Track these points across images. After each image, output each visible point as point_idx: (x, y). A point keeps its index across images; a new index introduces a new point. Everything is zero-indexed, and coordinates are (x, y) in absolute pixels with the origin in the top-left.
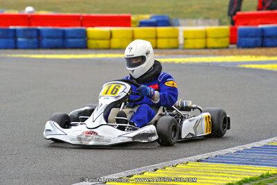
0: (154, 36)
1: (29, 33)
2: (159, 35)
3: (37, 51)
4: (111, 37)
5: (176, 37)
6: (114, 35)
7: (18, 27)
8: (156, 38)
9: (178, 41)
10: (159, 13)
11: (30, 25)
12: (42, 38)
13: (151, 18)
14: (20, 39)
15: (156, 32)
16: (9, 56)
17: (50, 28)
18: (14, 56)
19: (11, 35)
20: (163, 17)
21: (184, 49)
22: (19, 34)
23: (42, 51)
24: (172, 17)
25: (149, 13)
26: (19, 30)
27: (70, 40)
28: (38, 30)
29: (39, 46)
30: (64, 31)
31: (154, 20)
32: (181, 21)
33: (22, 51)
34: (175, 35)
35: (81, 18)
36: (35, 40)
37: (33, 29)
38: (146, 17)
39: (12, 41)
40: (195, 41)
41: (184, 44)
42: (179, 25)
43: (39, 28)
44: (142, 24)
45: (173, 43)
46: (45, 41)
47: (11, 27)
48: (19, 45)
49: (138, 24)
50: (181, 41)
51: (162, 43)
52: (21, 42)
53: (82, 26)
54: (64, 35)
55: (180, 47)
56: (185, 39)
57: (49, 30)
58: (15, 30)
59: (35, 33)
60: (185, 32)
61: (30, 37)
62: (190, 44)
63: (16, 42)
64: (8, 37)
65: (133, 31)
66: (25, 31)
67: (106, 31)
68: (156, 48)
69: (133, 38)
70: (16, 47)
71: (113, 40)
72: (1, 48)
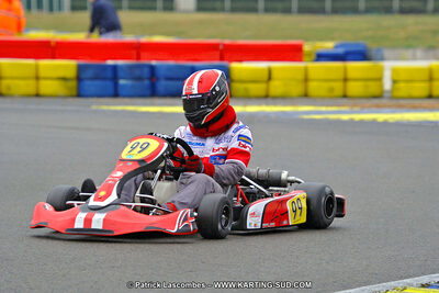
0: (341, 76)
1: (137, 73)
2: (351, 75)
3: (148, 100)
4: (270, 78)
5: (379, 79)
6: (274, 74)
7: (120, 62)
8: (346, 80)
9: (382, 86)
10: (349, 39)
11: (138, 58)
12: (158, 79)
13: (336, 47)
14: (122, 82)
15: (345, 69)
16: (105, 108)
17: (171, 63)
18: (113, 108)
19: (109, 74)
20: (357, 45)
21: (392, 98)
22: (120, 73)
23: (157, 100)
24: (371, 46)
25: (332, 39)
26: (122, 67)
28: (152, 68)
29: (152, 92)
30: (193, 69)
31: (341, 51)
32: (387, 53)
33: (126, 100)
34: (374, 75)
35: (221, 47)
36: (147, 82)
37: (144, 66)
38: (328, 46)
39: (109, 84)
40: (410, 85)
42: (382, 59)
43: (154, 63)
44: (321, 57)
45: (373, 88)
46: (162, 85)
47: (110, 62)
48: (121, 91)
49: (314, 57)
50: (387, 85)
51: (355, 88)
52: (124, 86)
53: (222, 59)
55: (386, 95)
56: (394, 82)
57: (169, 68)
58: (115, 68)
59: (146, 72)
60: (394, 71)
61: (139, 79)
62: (403, 89)
63: (116, 85)
64: (104, 79)
65: (306, 70)
66: (131, 67)
67: (263, 70)
68: (345, 96)
69: (306, 80)
70: (116, 95)
71: (272, 84)
72: (93, 96)
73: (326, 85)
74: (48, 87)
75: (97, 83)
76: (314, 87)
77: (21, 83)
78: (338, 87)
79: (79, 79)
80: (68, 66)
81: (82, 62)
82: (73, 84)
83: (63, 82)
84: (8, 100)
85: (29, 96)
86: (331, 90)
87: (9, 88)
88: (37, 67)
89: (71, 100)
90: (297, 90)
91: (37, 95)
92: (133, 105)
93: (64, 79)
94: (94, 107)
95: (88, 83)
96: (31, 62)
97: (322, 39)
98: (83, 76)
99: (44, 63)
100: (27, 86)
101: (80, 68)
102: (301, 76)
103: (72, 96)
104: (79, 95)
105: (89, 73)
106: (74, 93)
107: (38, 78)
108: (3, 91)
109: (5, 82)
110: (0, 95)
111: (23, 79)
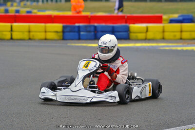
0: (179, 30)
1: (88, 29)
2: (183, 29)
3: (93, 41)
4: (147, 31)
6: (149, 29)
7: (81, 25)
8: (181, 31)
10: (185, 13)
11: (90, 23)
12: (98, 32)
13: (179, 17)
14: (82, 33)
15: (181, 27)
16: (73, 45)
17: (104, 24)
18: (77, 45)
19: (76, 30)
20: (188, 16)
22: (81, 29)
23: (97, 41)
25: (177, 13)
26: (82, 27)
27: (117, 34)
28: (95, 27)
30: (113, 27)
31: (181, 18)
33: (83, 41)
35: (126, 17)
36: (93, 33)
37: (91, 26)
38: (175, 16)
39: (76, 34)
43: (96, 24)
44: (172, 21)
46: (100, 34)
47: (77, 25)
48: (81, 37)
49: (168, 21)
51: (185, 35)
52: (83, 35)
53: (126, 23)
54: (113, 30)
57: (102, 27)
58: (79, 27)
59: (92, 29)
61: (89, 31)
63: (79, 35)
64: (74, 32)
65: (164, 27)
66: (86, 27)
67: (144, 27)
68: (181, 39)
69: (164, 32)
70: (79, 39)
71: (148, 33)
72: (69, 39)
73: (173, 34)
74: (50, 36)
75: (71, 33)
76: (167, 35)
77: (38, 34)
78: (178, 35)
79: (63, 32)
80: (58, 27)
81: (64, 24)
82: (61, 34)
84: (32, 41)
85: (42, 40)
86: (175, 36)
87: (33, 36)
88: (45, 27)
89: (59, 41)
90: (159, 36)
91: (46, 39)
92: (86, 43)
93: (57, 32)
94: (69, 44)
95: (67, 34)
96: (43, 25)
97: (173, 13)
98: (65, 30)
99: (49, 25)
100: (41, 35)
101: (64, 27)
102: (161, 30)
103: (60, 40)
104: (64, 39)
105: (68, 29)
106: (61, 38)
107: (46, 32)
108: (31, 37)
109: (32, 34)
110: (30, 39)
111: (39, 32)
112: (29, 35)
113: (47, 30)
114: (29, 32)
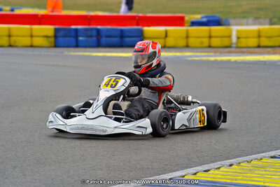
0: (207, 35)
1: (89, 33)
2: (213, 34)
3: (96, 49)
4: (166, 36)
5: (230, 37)
6: (169, 34)
7: (79, 27)
8: (210, 37)
9: (231, 40)
10: (209, 13)
11: (89, 25)
12: (101, 37)
13: (202, 18)
14: (81, 38)
15: (210, 31)
16: (72, 53)
17: (109, 27)
19: (73, 34)
20: (214, 17)
21: (237, 47)
22: (79, 34)
23: (101, 49)
25: (199, 13)
26: (80, 30)
27: (128, 39)
28: (98, 31)
29: (99, 45)
30: (122, 31)
31: (205, 20)
32: (231, 21)
33: (83, 49)
34: (226, 34)
35: (137, 18)
36: (95, 39)
37: (93, 29)
38: (197, 17)
39: (73, 40)
40: (247, 39)
41: (237, 43)
42: (229, 25)
43: (99, 27)
44: (194, 24)
45: (226, 42)
46: (104, 40)
47: (73, 27)
48: (80, 44)
49: (189, 24)
50: (234, 39)
51: (215, 42)
52: (82, 41)
53: (138, 25)
54: (122, 34)
55: (233, 46)
56: (238, 38)
57: (108, 30)
58: (76, 30)
59: (94, 33)
60: (238, 31)
61: (90, 36)
62: (243, 42)
63: (77, 40)
64: (70, 37)
65: (187, 31)
66: (85, 30)
67: (162, 31)
68: (210, 47)
69: (187, 37)
70: (77, 46)
71: (167, 39)
72: (64, 47)
73: (199, 40)
74: (37, 41)
75: (66, 39)
76: (192, 41)
77: (22, 39)
78: (206, 41)
79: (55, 37)
80: (49, 29)
81: (57, 27)
82: (53, 39)
83: (46, 39)
84: (14, 50)
85: (27, 47)
86: (202, 43)
87: (15, 42)
88: (31, 29)
89: (51, 49)
90: (182, 43)
91: (32, 46)
93: (47, 37)
94: (66, 53)
95: (61, 39)
96: (28, 26)
97: (195, 13)
98: (58, 35)
99: (36, 27)
100: (27, 41)
101: (56, 30)
102: (184, 35)
103: (52, 47)
104: (56, 46)
105: (62, 33)
106: (53, 45)
107: (32, 36)
108: (12, 44)
109: (12, 39)
110: (10, 46)
111: (23, 36)
112: (9, 40)
113: (34, 34)
114: (10, 36)
